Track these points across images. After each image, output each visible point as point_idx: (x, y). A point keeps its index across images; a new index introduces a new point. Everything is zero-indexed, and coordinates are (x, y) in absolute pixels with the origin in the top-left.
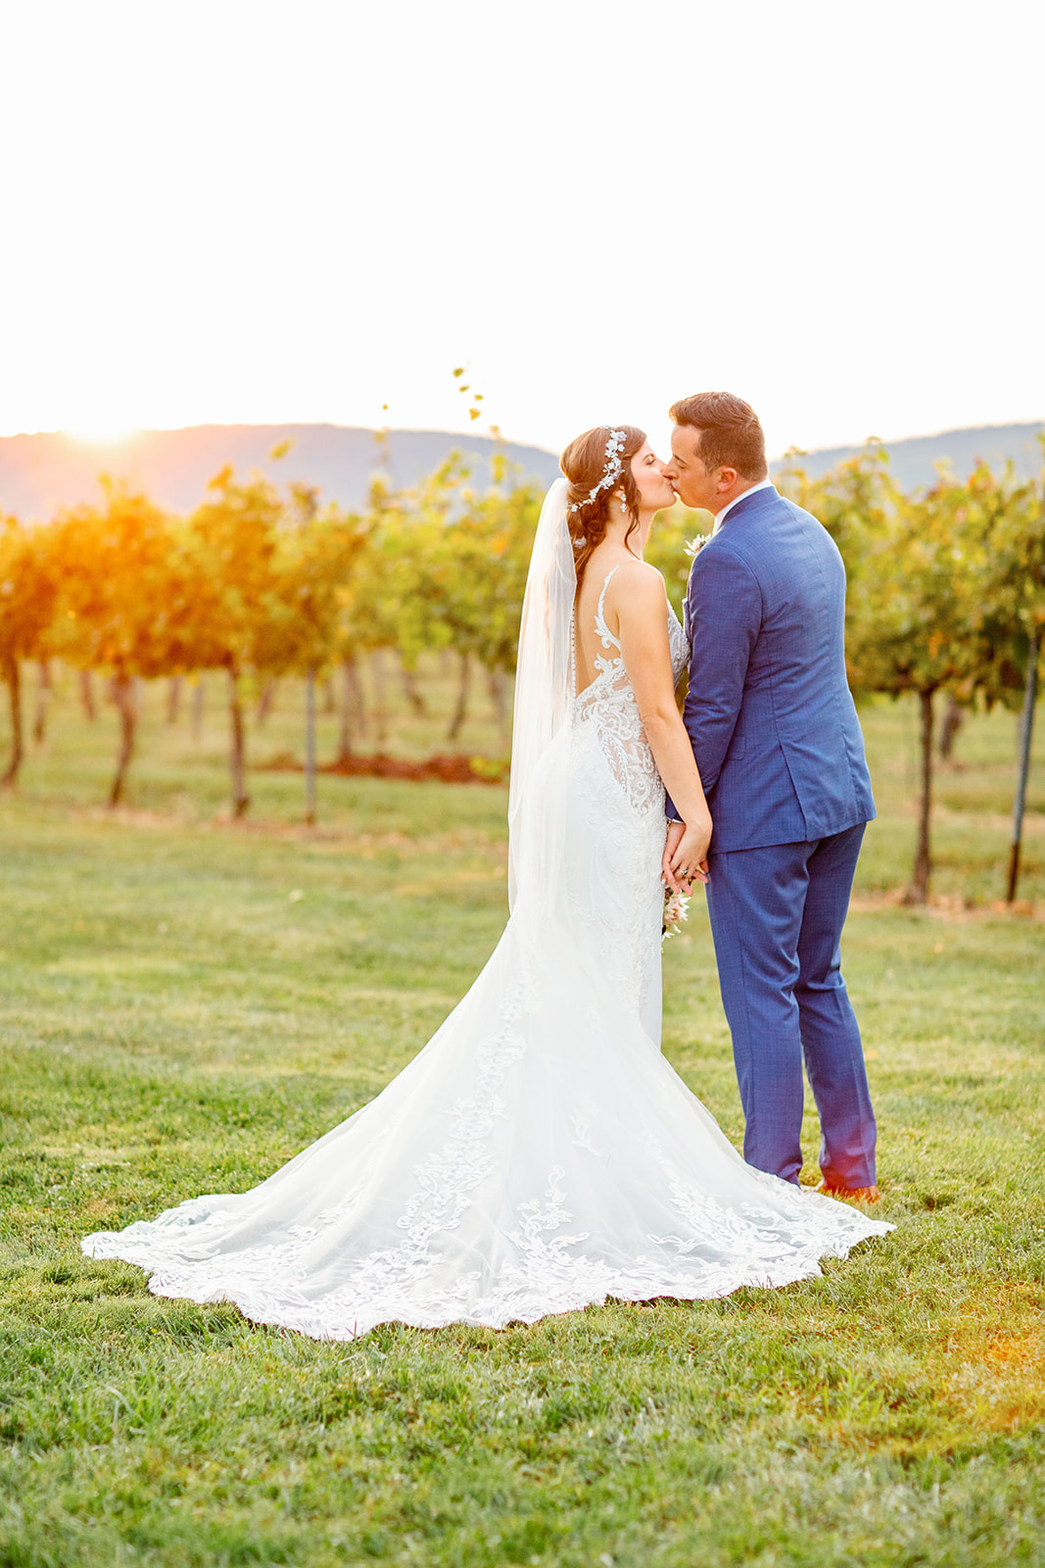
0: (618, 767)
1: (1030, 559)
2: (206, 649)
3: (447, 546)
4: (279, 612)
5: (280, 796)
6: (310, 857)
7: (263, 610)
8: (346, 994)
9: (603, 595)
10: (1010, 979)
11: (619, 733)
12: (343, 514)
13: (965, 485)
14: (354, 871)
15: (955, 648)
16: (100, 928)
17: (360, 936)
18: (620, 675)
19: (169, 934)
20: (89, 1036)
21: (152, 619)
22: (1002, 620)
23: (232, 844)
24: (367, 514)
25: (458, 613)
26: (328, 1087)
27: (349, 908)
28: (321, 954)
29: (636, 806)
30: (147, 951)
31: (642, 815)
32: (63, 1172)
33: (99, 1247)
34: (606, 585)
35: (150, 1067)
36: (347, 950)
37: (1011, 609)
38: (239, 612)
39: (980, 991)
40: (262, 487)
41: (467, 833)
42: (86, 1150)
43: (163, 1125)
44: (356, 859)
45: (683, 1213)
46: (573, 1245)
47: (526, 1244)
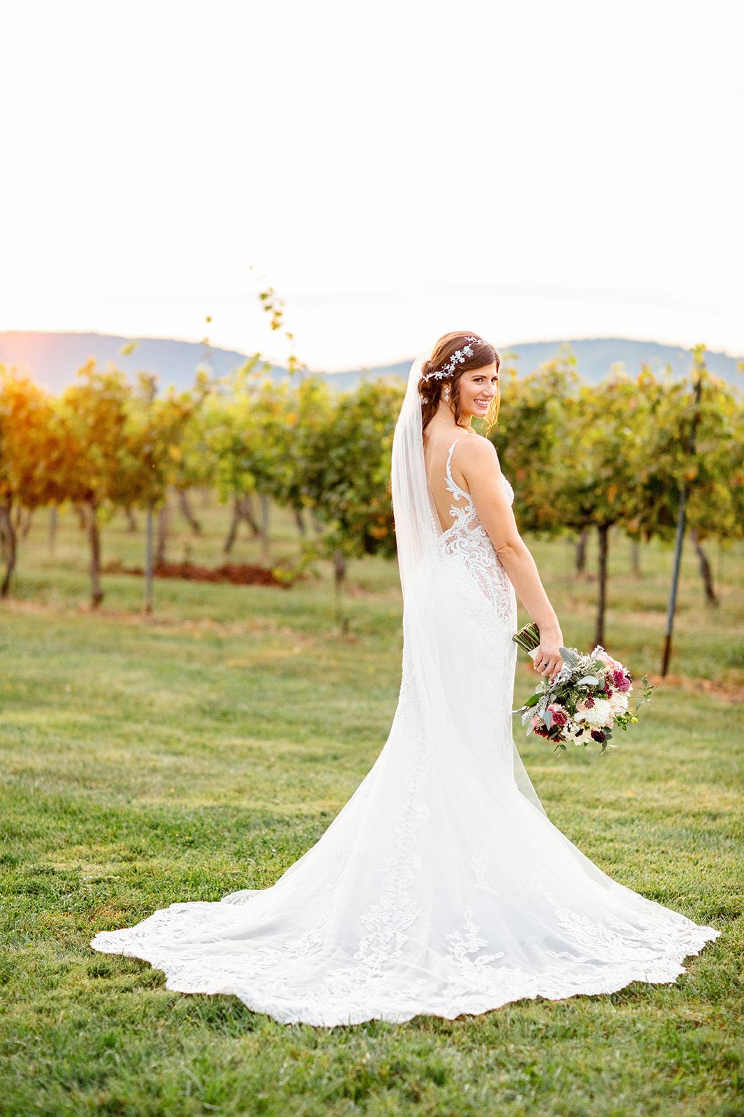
0: (486, 588)
1: (682, 435)
2: (75, 488)
3: (255, 419)
4: (130, 463)
5: (120, 591)
6: (156, 637)
7: (119, 461)
8: (223, 742)
9: (449, 462)
10: (695, 735)
11: (481, 562)
12: (177, 396)
13: (635, 382)
14: (194, 648)
15: (625, 496)
16: (23, 688)
17: (213, 696)
18: (471, 518)
19: (73, 693)
20: (48, 773)
21: (34, 466)
22: (660, 477)
23: (97, 627)
24: (196, 396)
25: (260, 466)
26: (241, 816)
27: (197, 676)
28: (188, 710)
29: (501, 616)
30: (63, 706)
31: (505, 622)
32: (71, 883)
34: (451, 455)
35: (104, 800)
36: (207, 708)
37: (668, 469)
38: (100, 462)
39: (677, 744)
40: (117, 375)
41: (260, 621)
42: (82, 865)
43: (133, 846)
44: (190, 639)
45: (571, 933)
46: (492, 961)
47: (458, 963)
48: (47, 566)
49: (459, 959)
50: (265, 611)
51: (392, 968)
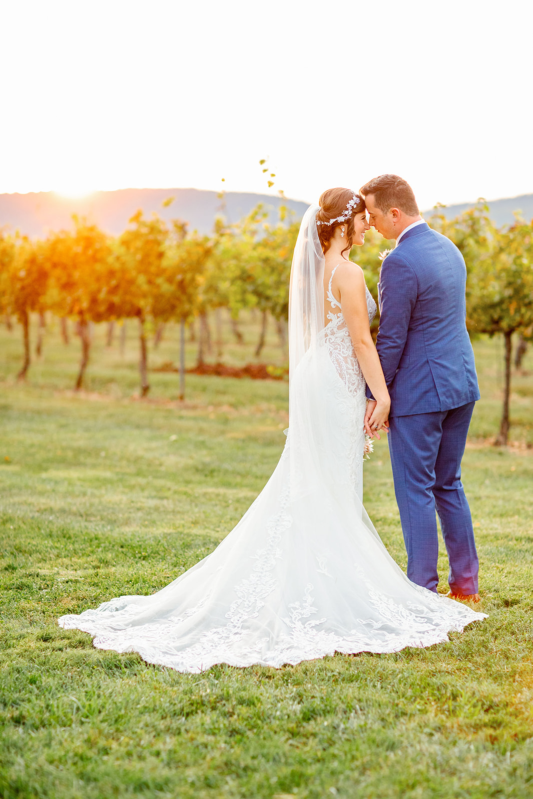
0: (341, 370)
2: (127, 307)
3: (255, 254)
4: (166, 288)
5: (166, 385)
6: (181, 418)
7: (158, 286)
8: (199, 490)
9: (331, 280)
11: (341, 353)
12: (200, 237)
13: (529, 223)
14: (205, 425)
15: (523, 310)
16: (70, 454)
17: (207, 459)
18: (341, 322)
19: (106, 457)
20: (63, 511)
21: (99, 291)
23: (140, 410)
24: (213, 237)
25: (261, 289)
26: (189, 539)
27: (202, 445)
28: (186, 469)
29: (351, 391)
30: (94, 466)
31: (354, 396)
32: (48, 583)
33: (67, 622)
34: (333, 275)
35: (95, 528)
36: (200, 467)
38: (145, 287)
40: (158, 221)
41: (264, 405)
42: (60, 571)
43: (101, 558)
44: (205, 419)
45: (376, 607)
46: (317, 625)
47: (293, 625)
48: (117, 366)
49: (294, 622)
50: (268, 399)
51: (248, 628)
